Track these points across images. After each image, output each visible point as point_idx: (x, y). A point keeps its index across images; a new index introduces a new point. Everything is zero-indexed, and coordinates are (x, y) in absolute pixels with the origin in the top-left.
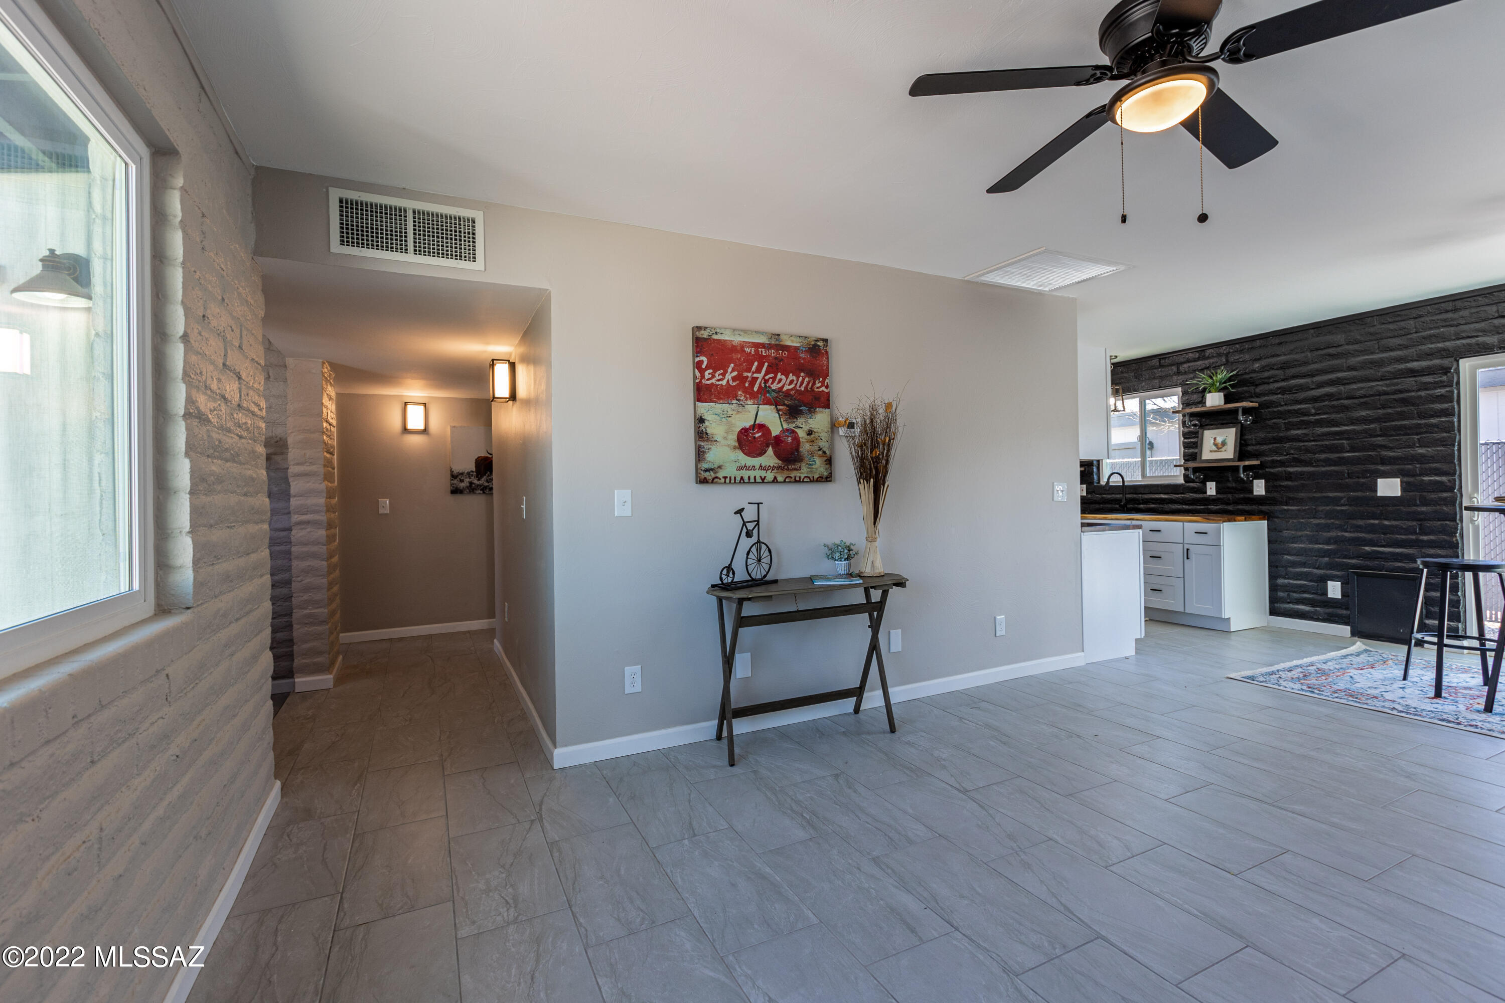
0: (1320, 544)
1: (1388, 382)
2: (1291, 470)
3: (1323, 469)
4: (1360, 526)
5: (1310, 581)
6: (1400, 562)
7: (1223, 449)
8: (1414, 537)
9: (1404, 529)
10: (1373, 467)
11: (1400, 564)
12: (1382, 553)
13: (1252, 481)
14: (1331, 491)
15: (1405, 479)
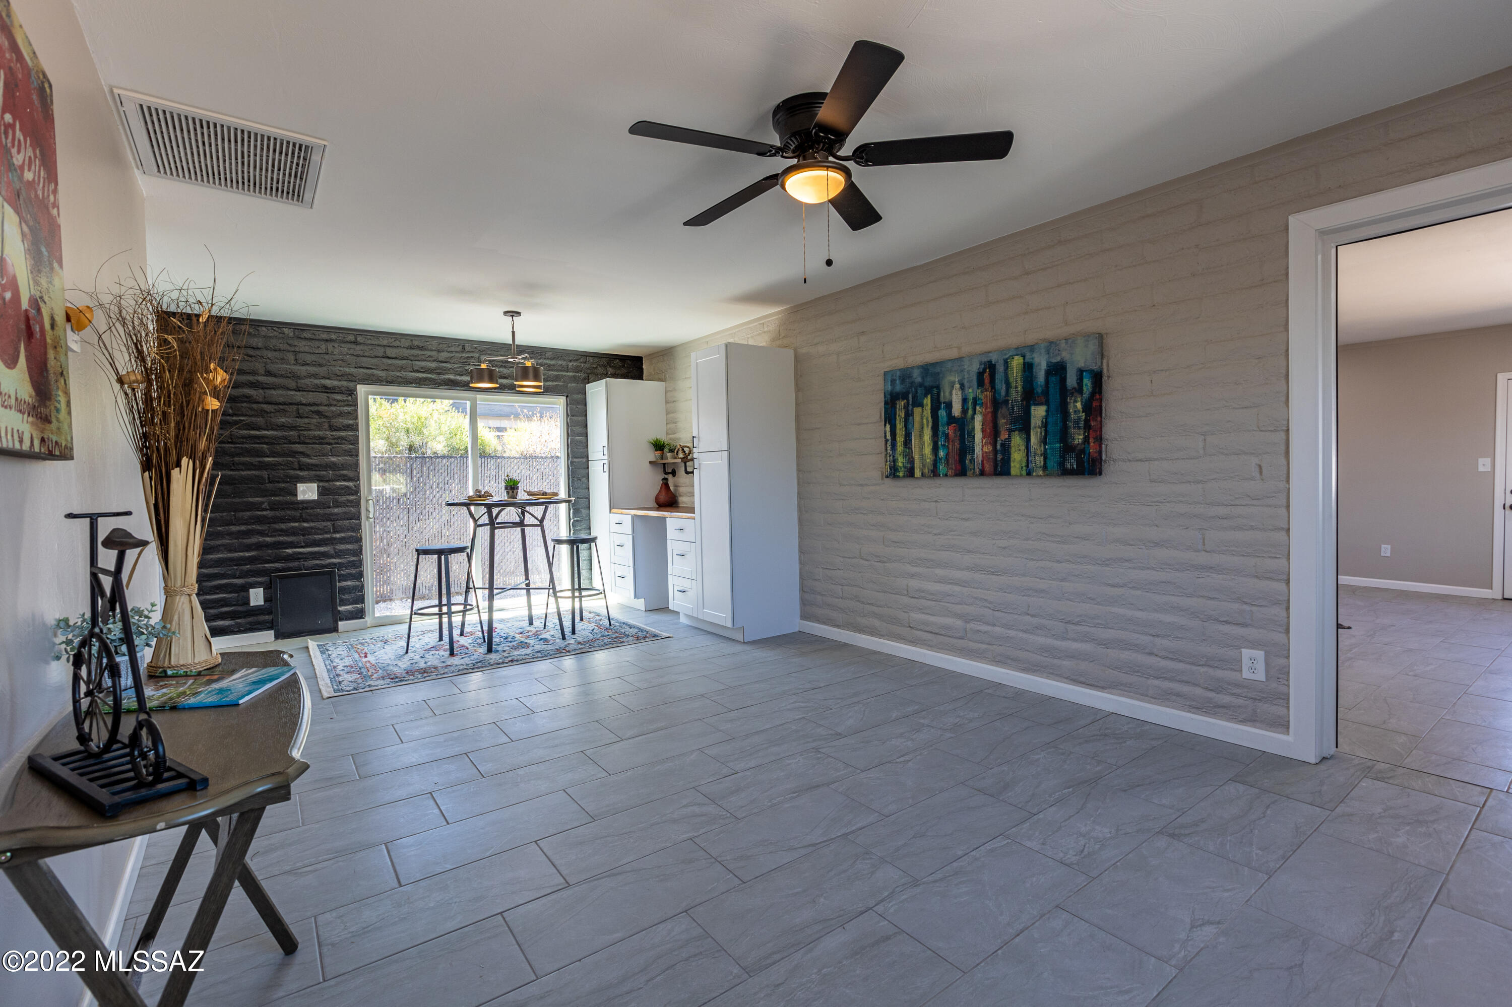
0: (240, 551)
1: (304, 393)
3: (242, 473)
4: (282, 530)
6: (316, 559)
8: (328, 536)
9: (321, 529)
10: (292, 472)
11: (317, 562)
12: (300, 553)
15: (321, 484)
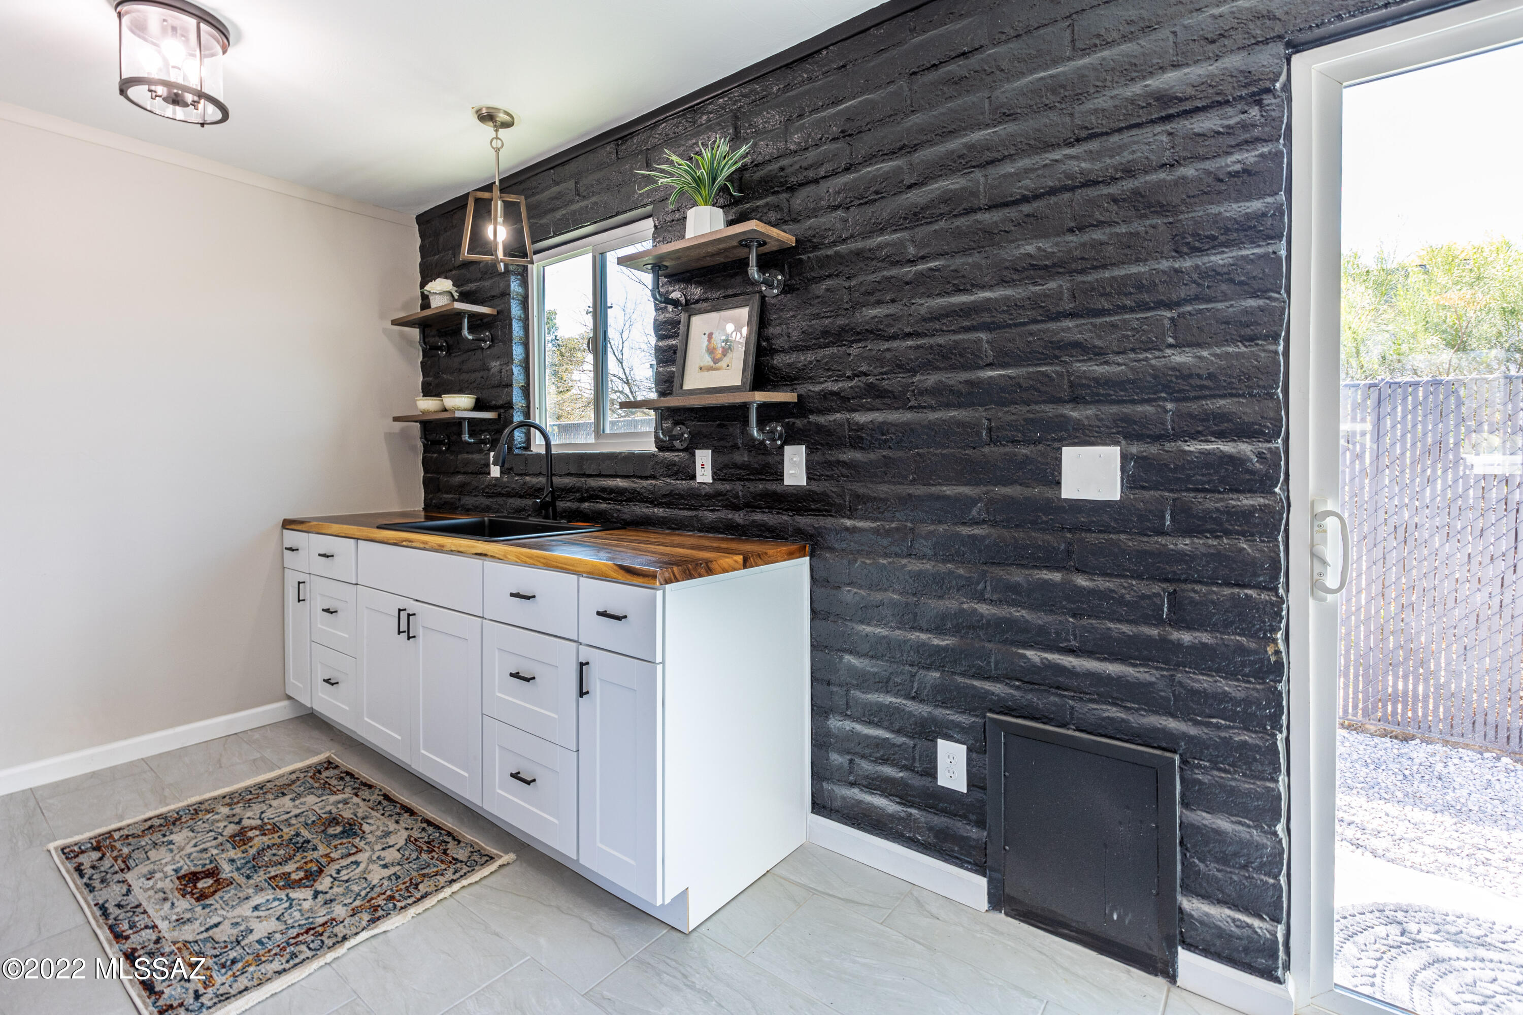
0: (921, 630)
1: (1094, 145)
2: (861, 418)
3: (933, 416)
4: (1014, 588)
5: (898, 732)
6: (1114, 704)
7: (723, 364)
8: (1154, 632)
9: (1128, 604)
10: (1050, 410)
11: (1114, 712)
12: (1061, 670)
13: (781, 447)
14: (948, 481)
15: (1134, 449)
